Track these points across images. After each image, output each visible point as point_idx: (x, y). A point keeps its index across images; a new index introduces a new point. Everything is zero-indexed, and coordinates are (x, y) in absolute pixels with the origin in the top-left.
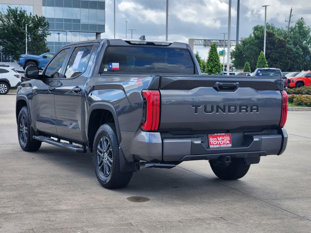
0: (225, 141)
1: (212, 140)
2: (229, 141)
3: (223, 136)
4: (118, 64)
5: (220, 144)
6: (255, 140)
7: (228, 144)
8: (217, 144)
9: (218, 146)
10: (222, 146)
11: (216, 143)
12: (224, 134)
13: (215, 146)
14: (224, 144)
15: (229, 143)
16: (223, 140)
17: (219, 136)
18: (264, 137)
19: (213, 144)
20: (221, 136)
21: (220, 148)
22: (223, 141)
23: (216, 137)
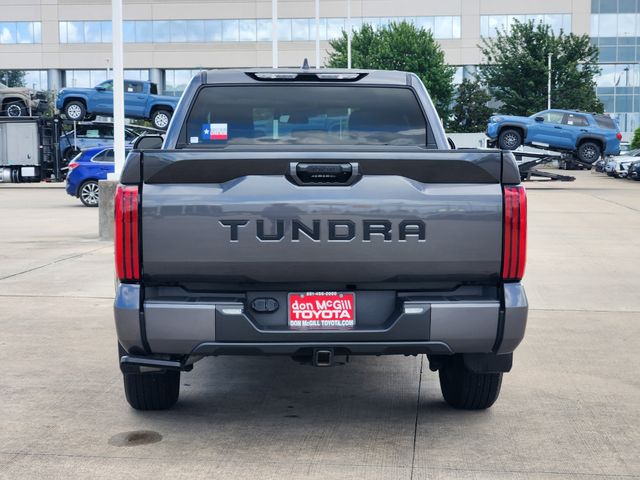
0: (337, 312)
1: (297, 308)
2: (349, 311)
3: (333, 299)
4: (226, 125)
5: (321, 318)
6: (408, 311)
7: (345, 318)
8: (314, 318)
9: (313, 323)
10: (325, 323)
11: (311, 316)
12: (335, 294)
13: (305, 323)
14: (334, 318)
15: (348, 316)
16: (332, 308)
17: (321, 299)
18: (436, 305)
19: (301, 318)
20: (326, 298)
21: (320, 327)
22: (331, 312)
23: (312, 300)
